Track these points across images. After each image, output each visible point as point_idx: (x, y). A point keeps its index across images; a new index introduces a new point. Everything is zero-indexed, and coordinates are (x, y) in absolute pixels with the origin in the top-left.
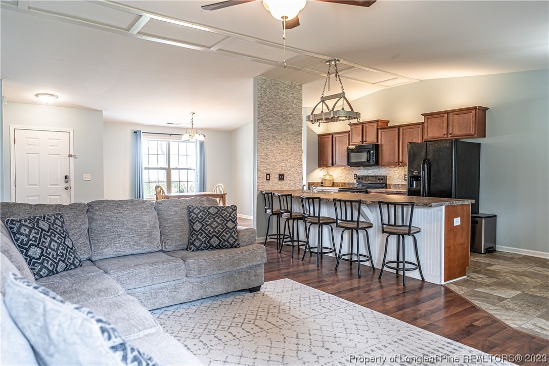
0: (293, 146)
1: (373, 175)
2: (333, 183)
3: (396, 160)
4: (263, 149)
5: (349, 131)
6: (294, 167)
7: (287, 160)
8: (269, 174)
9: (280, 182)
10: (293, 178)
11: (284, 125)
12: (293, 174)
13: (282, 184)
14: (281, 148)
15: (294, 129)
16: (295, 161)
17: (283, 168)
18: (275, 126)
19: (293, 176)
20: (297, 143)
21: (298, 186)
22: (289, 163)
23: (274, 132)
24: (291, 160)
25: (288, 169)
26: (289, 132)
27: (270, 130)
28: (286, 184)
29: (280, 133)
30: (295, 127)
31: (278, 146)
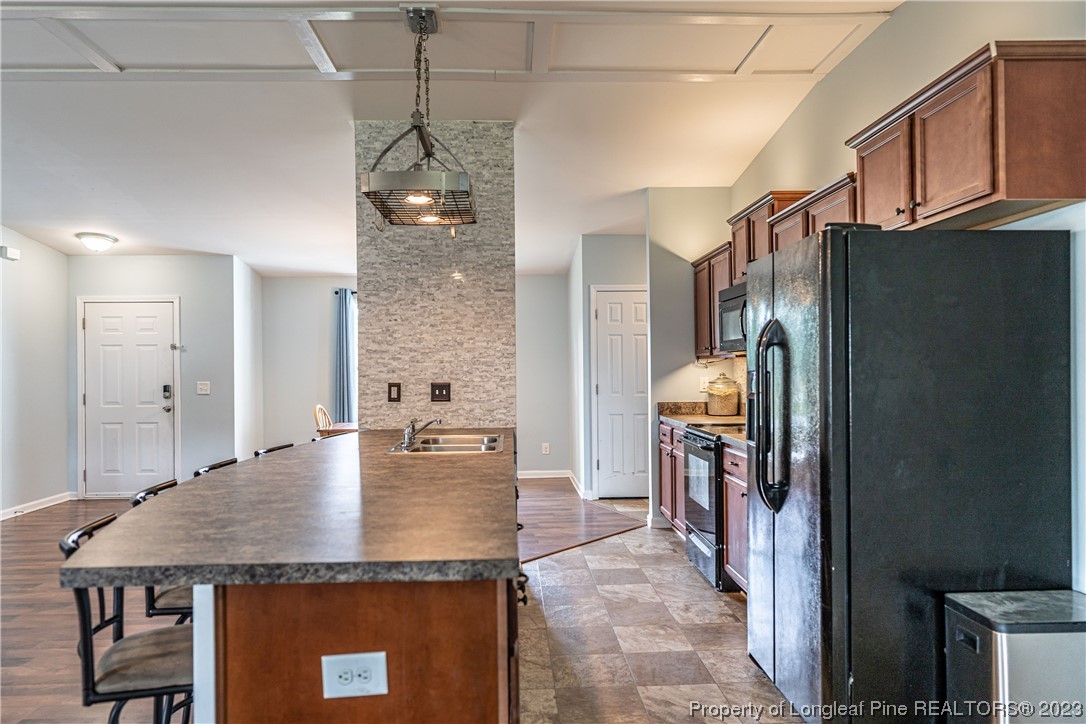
0: (482, 302)
2: (739, 405)
4: (376, 316)
5: (731, 244)
6: (485, 363)
7: (461, 344)
8: (398, 386)
9: (438, 406)
10: (484, 395)
11: (447, 246)
12: (481, 384)
13: (442, 412)
14: (439, 310)
15: (484, 254)
16: (490, 344)
17: (447, 365)
18: (417, 252)
19: (481, 390)
20: (496, 293)
21: (503, 417)
22: (468, 352)
23: (414, 266)
24: (473, 343)
25: (465, 369)
26: (467, 264)
27: (400, 262)
28: (457, 410)
29: (434, 269)
30: (489, 247)
31: (426, 305)
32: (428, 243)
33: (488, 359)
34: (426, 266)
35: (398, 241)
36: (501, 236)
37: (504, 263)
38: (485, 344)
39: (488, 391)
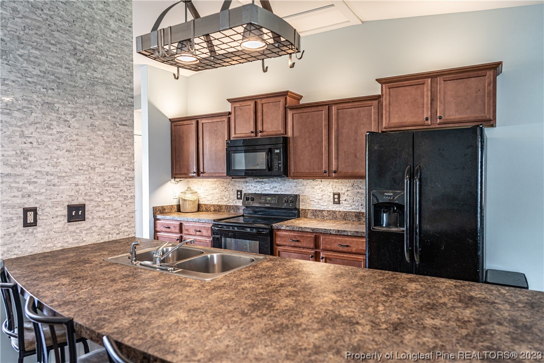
0: (110, 133)
1: (273, 193)
2: (199, 205)
3: (325, 167)
5: (230, 113)
6: (112, 186)
7: (94, 169)
10: (113, 212)
11: (81, 79)
12: (110, 203)
13: (78, 231)
14: (75, 137)
15: (112, 92)
16: (117, 169)
17: (82, 187)
18: (53, 77)
19: (110, 208)
20: (121, 127)
21: (126, 229)
22: (100, 175)
23: (50, 91)
24: (104, 168)
25: (97, 191)
26: (98, 99)
27: (36, 84)
28: (90, 228)
29: (70, 97)
30: (115, 87)
31: (62, 130)
32: (64, 71)
33: (115, 182)
34: (62, 94)
35: (34, 62)
36: (124, 80)
37: (126, 103)
38: (112, 169)
39: (115, 209)
